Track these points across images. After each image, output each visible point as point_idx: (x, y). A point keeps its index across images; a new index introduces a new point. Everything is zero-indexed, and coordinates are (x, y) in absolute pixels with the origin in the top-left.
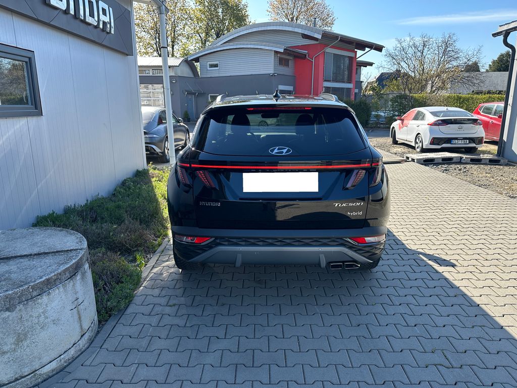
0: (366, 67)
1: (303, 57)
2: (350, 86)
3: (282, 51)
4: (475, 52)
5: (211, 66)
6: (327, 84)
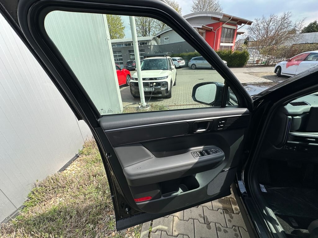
1: (211, 31)
2: (232, 45)
5: (165, 39)
6: (222, 44)
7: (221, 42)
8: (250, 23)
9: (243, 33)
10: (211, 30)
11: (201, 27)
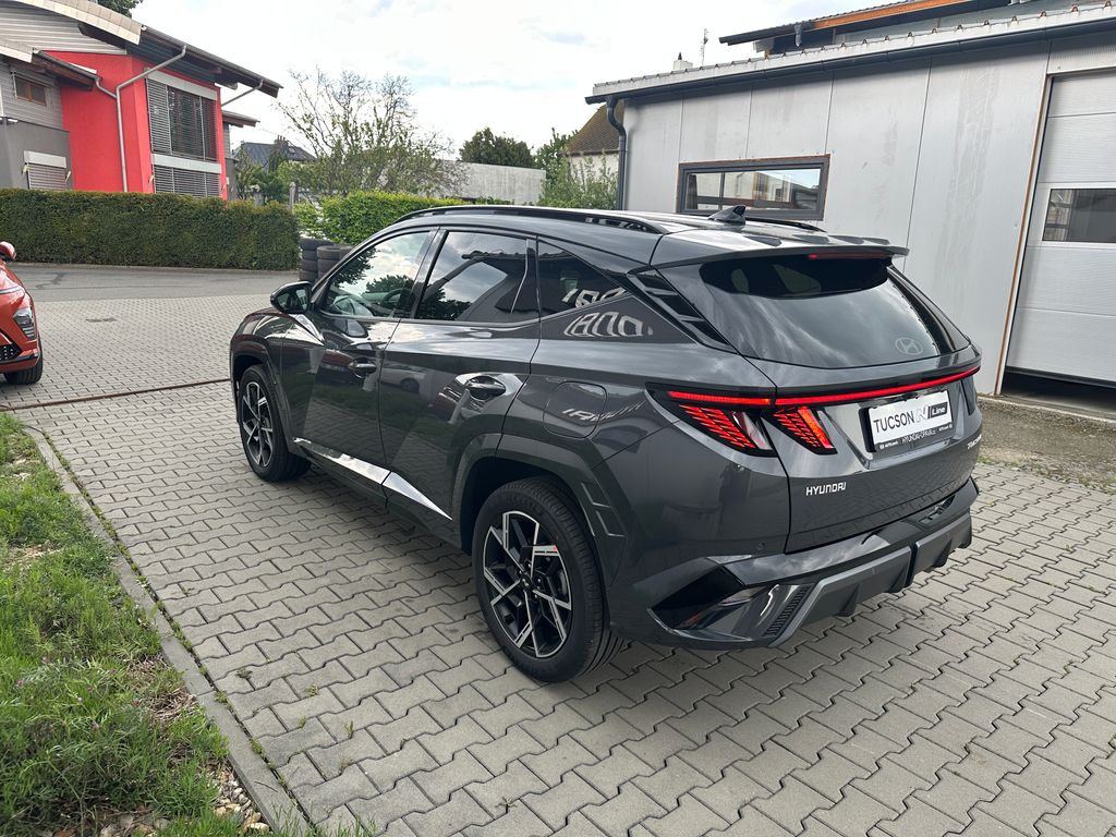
0: (241, 126)
1: (86, 84)
2: (216, 168)
3: (28, 58)
6: (160, 160)
7: (156, 151)
8: (271, 89)
9: (252, 123)
10: (87, 82)
11: (30, 61)
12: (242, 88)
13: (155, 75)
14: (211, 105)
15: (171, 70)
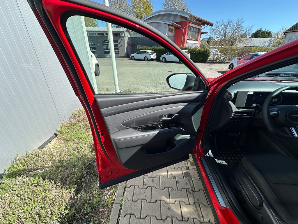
0: (204, 34)
2: (197, 42)
3: (171, 24)
4: (250, 28)
7: (188, 40)
8: (212, 25)
9: (206, 33)
12: (206, 25)
13: (191, 25)
14: (199, 30)
15: (193, 23)
